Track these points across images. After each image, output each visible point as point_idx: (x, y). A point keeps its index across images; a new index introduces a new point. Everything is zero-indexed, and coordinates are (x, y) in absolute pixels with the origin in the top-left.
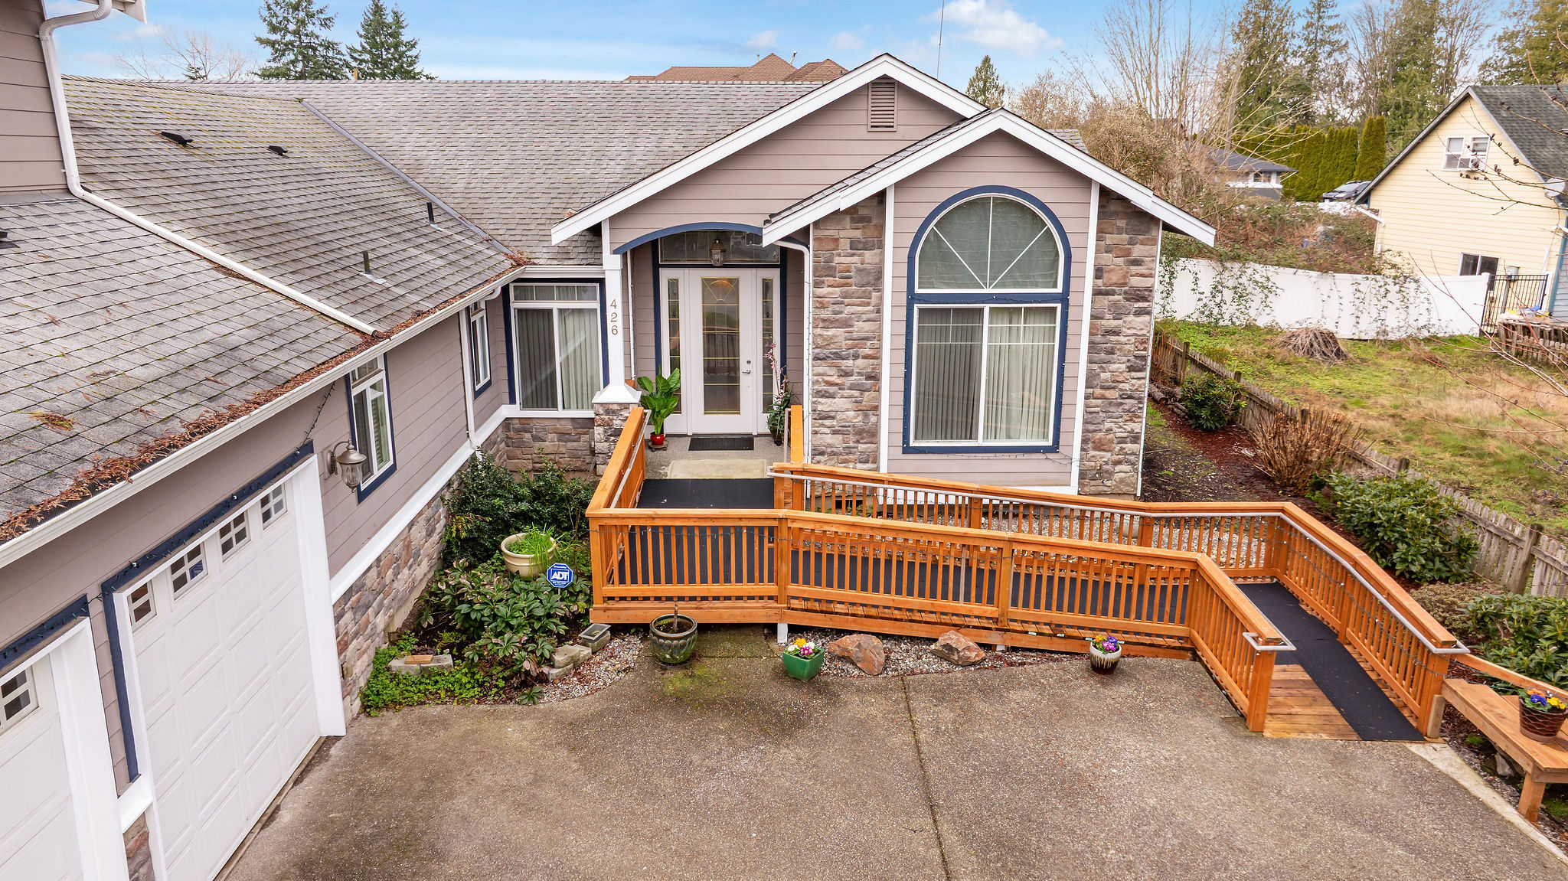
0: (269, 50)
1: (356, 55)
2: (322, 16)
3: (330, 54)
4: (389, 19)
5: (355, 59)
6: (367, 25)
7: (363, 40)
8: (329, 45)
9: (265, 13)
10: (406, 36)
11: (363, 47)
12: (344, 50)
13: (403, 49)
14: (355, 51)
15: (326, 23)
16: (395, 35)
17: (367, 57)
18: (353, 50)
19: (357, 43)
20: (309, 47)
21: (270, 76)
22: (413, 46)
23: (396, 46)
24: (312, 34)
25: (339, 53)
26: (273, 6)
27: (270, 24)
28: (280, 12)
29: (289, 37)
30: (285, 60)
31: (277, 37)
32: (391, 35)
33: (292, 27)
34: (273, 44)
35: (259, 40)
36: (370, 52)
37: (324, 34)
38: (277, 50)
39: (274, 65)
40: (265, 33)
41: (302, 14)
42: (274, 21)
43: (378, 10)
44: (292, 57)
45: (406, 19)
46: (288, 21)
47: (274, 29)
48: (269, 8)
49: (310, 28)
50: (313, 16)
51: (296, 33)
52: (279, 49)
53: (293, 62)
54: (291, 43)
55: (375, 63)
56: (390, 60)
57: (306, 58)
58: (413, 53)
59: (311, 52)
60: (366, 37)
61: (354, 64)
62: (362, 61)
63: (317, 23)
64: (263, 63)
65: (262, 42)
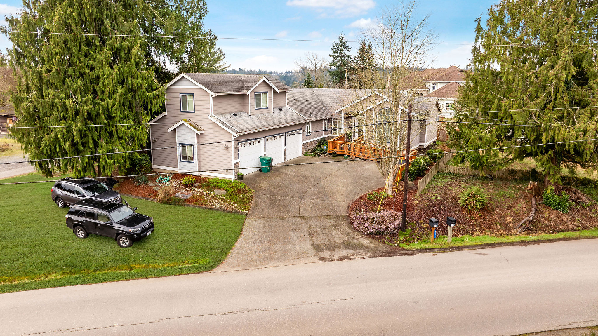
1: (356, 59)
2: (348, 48)
3: (349, 59)
6: (360, 50)
7: (359, 54)
8: (349, 56)
9: (333, 48)
10: (371, 53)
12: (353, 57)
13: (370, 56)
20: (343, 57)
21: (332, 65)
24: (344, 53)
26: (335, 46)
27: (334, 51)
29: (338, 54)
30: (336, 61)
32: (367, 52)
34: (333, 56)
36: (360, 58)
37: (348, 53)
38: (334, 58)
39: (333, 62)
40: (331, 53)
41: (342, 48)
43: (364, 45)
45: (372, 48)
46: (338, 50)
55: (361, 61)
56: (366, 60)
57: (342, 60)
58: (373, 57)
63: (346, 50)
64: (331, 62)
65: (330, 56)
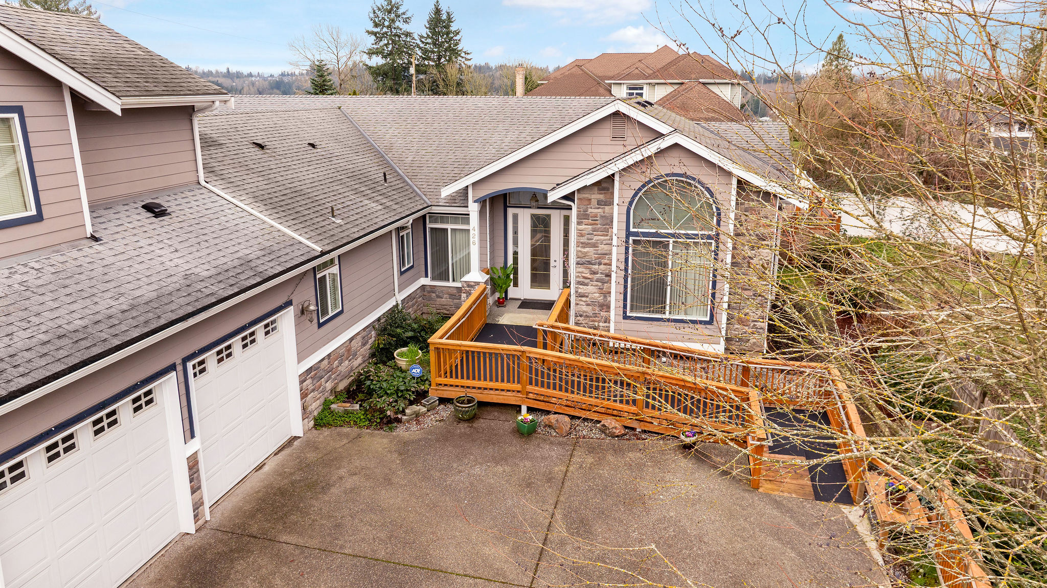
0: (373, 37)
1: (423, 40)
2: (404, 16)
3: (408, 39)
4: (444, 17)
5: (423, 42)
6: (431, 21)
7: (428, 30)
8: (408, 34)
9: (372, 15)
10: (453, 27)
11: (428, 35)
12: (416, 37)
13: (452, 35)
14: (423, 37)
15: (406, 21)
16: (447, 27)
17: (429, 41)
18: (422, 37)
19: (425, 32)
20: (396, 35)
21: (373, 53)
22: (458, 33)
23: (448, 34)
24: (398, 28)
25: (413, 39)
26: (377, 11)
27: (374, 22)
28: (380, 14)
29: (385, 30)
30: (382, 43)
31: (378, 30)
32: (445, 27)
33: (387, 23)
34: (375, 34)
35: (368, 32)
36: (432, 37)
37: (405, 27)
38: (377, 37)
39: (375, 46)
40: (371, 27)
41: (393, 15)
42: (377, 20)
43: (438, 11)
44: (386, 42)
45: (455, 17)
46: (384, 20)
47: (376, 25)
48: (374, 12)
49: (397, 24)
50: (399, 16)
51: (389, 27)
52: (379, 37)
53: (386, 45)
54: (386, 33)
55: (434, 44)
56: (443, 42)
57: (393, 41)
58: (458, 37)
59: (397, 39)
60: (430, 28)
61: (422, 45)
62: (427, 43)
63: (401, 21)
64: (370, 46)
65: (369, 32)
